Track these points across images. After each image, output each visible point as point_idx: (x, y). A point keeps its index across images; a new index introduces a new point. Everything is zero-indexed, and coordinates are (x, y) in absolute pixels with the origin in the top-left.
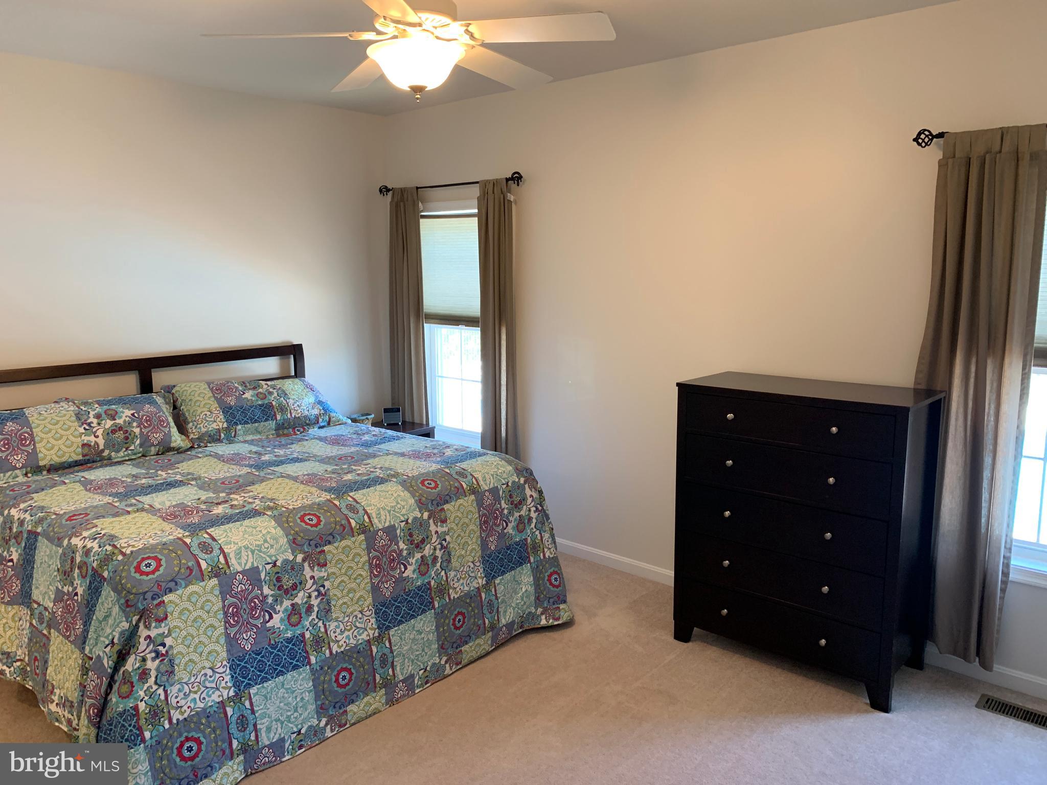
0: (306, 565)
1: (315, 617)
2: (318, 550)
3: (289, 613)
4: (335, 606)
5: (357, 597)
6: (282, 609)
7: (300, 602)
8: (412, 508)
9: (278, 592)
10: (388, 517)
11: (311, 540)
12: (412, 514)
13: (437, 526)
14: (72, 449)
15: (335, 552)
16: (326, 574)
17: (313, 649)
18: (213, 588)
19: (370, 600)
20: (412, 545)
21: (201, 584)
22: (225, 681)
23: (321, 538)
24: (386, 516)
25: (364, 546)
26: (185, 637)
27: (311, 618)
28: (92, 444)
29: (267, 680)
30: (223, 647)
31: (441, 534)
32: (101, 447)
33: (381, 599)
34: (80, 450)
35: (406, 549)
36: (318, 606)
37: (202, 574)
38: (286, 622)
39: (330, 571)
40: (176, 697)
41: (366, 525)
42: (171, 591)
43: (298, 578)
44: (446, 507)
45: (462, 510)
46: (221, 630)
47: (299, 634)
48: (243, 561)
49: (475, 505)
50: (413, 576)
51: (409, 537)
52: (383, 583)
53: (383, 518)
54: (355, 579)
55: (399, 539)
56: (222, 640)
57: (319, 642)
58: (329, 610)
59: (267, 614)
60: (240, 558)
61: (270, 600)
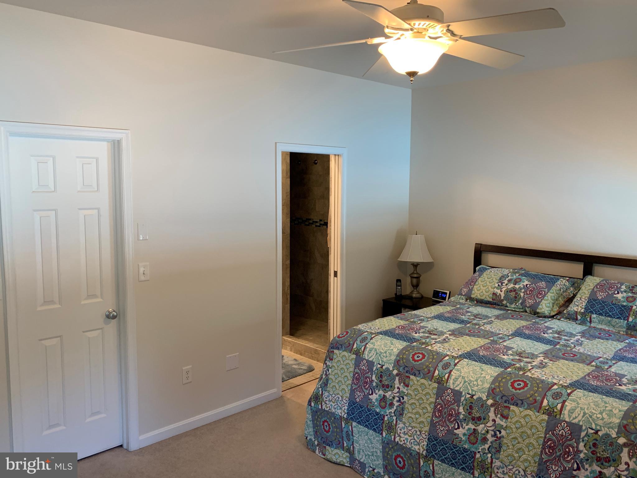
0: (397, 378)
1: (393, 412)
2: (407, 375)
3: (381, 398)
4: (406, 415)
5: (420, 420)
6: (378, 394)
7: (388, 397)
8: (483, 390)
9: (379, 383)
10: (461, 385)
11: (407, 367)
12: (479, 393)
13: (496, 416)
14: (487, 294)
15: (416, 382)
16: (406, 392)
17: (386, 429)
18: (352, 359)
19: (427, 429)
20: (470, 415)
21: (349, 354)
22: (344, 408)
23: (412, 369)
24: (460, 383)
25: (435, 392)
26: (336, 373)
27: (390, 411)
28: (498, 294)
29: (361, 424)
30: (349, 391)
31: (498, 424)
32: (502, 298)
33: (435, 434)
34: (491, 295)
35: (463, 415)
36: (397, 407)
37: (352, 350)
38: (378, 402)
39: (410, 392)
40: (326, 398)
41: (443, 379)
42: (338, 349)
43: (391, 383)
44: (512, 407)
45: (527, 420)
46: (350, 382)
47: (383, 415)
48: (370, 355)
49: (544, 425)
50: (462, 437)
51: (468, 408)
52: (439, 425)
53: (458, 382)
54: (423, 408)
55: (461, 404)
56: (349, 388)
57: (391, 428)
58: (401, 414)
59: (371, 390)
60: (370, 353)
61: (374, 384)
